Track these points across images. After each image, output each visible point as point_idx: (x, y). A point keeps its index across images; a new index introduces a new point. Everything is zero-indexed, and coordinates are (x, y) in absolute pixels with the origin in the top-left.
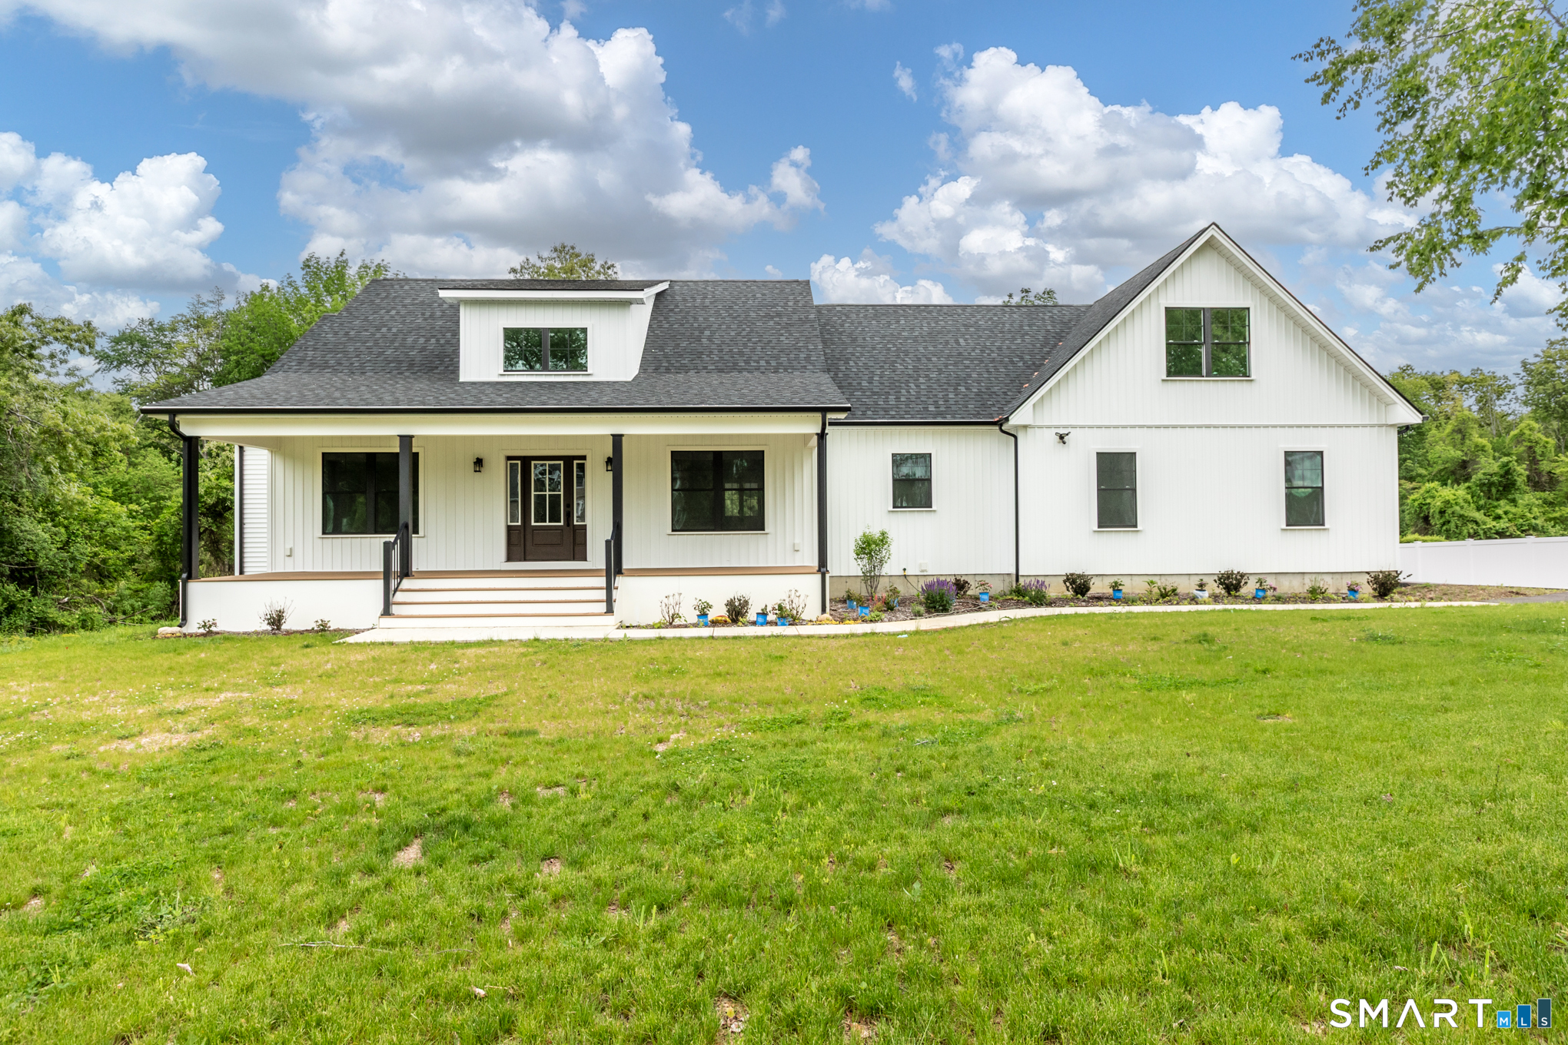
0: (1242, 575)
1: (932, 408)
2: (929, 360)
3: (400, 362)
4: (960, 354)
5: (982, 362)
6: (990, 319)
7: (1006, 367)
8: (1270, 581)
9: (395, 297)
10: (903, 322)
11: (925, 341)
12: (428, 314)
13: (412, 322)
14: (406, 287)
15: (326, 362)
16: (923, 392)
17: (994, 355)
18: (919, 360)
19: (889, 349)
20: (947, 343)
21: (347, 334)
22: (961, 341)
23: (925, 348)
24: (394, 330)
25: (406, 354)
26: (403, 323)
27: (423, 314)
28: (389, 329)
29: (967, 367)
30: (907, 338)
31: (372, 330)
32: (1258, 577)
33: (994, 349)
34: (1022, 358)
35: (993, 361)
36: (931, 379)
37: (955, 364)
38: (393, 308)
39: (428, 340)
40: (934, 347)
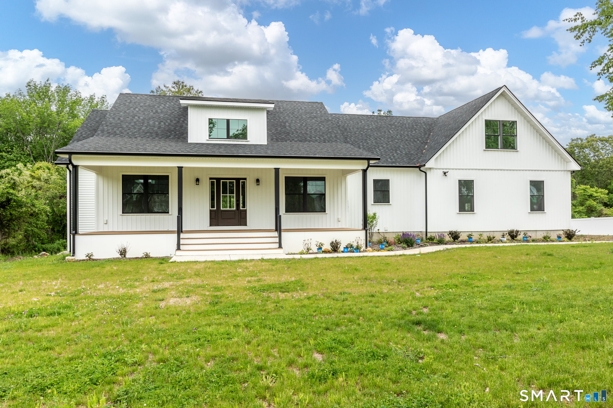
0: (517, 232)
1: (389, 160)
2: (380, 139)
3: (151, 133)
4: (392, 137)
5: (402, 141)
6: (399, 122)
7: (413, 143)
8: (529, 234)
9: (135, 102)
10: (363, 122)
11: (376, 131)
12: (154, 111)
13: (148, 114)
14: (138, 98)
15: (115, 132)
16: (383, 153)
17: (406, 138)
18: (376, 139)
19: (362, 134)
20: (385, 132)
21: (119, 119)
22: (390, 131)
23: (377, 134)
24: (141, 118)
25: (152, 129)
26: (144, 114)
27: (152, 111)
28: (139, 117)
29: (397, 143)
30: (368, 130)
31: (131, 117)
32: (524, 232)
33: (405, 135)
34: (418, 140)
35: (407, 140)
36: (384, 147)
37: (392, 141)
38: (137, 108)
39: (159, 123)
40: (381, 133)
